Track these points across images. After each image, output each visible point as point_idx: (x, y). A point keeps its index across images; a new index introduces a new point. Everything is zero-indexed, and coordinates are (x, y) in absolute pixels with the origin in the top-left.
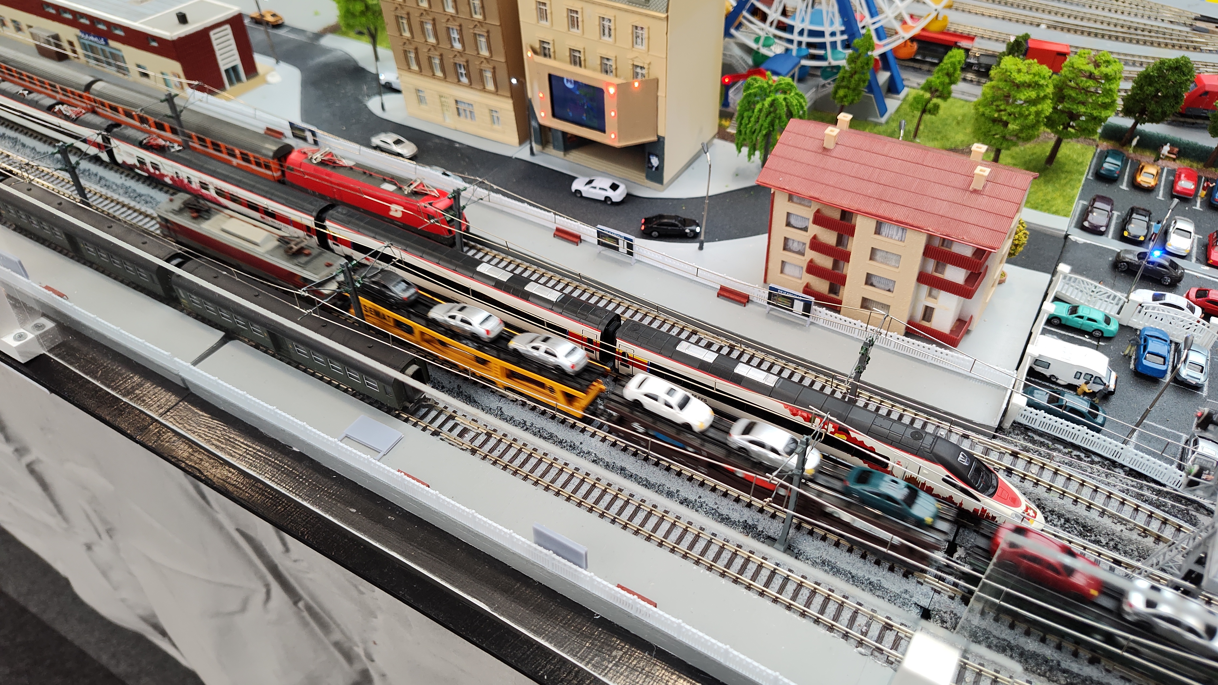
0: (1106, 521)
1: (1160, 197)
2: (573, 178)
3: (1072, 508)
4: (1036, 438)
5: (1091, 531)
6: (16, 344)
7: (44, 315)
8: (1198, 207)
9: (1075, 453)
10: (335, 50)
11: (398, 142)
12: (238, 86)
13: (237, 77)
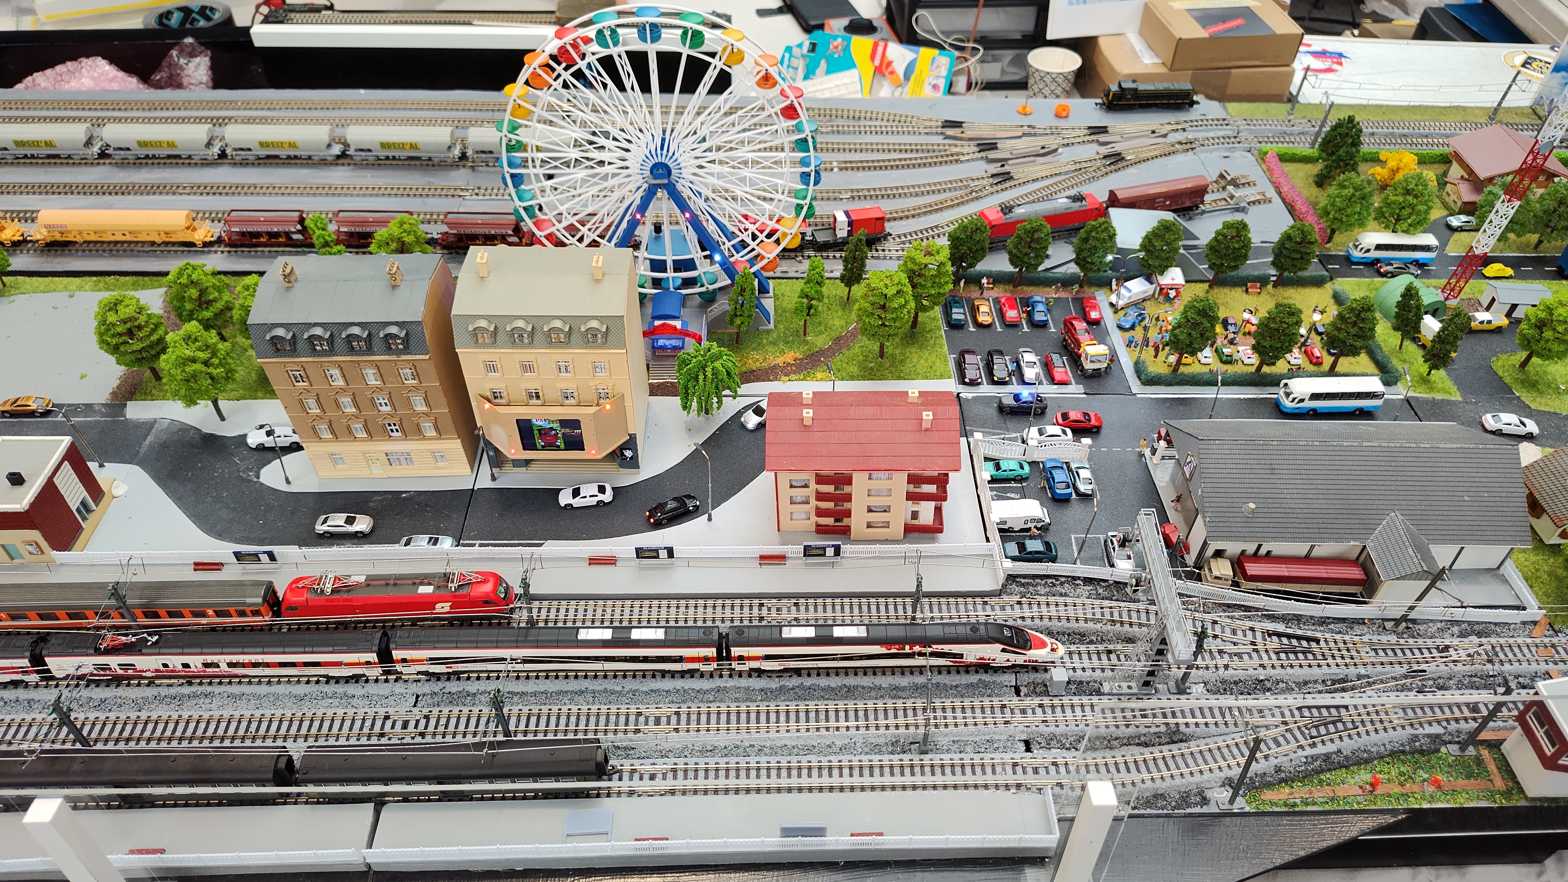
0: (1090, 625)
1: (999, 329)
2: (556, 492)
3: (1068, 625)
4: (1023, 581)
5: (1084, 636)
8: (1026, 329)
9: (1049, 581)
10: (155, 421)
11: (350, 521)
12: (91, 517)
13: (89, 511)
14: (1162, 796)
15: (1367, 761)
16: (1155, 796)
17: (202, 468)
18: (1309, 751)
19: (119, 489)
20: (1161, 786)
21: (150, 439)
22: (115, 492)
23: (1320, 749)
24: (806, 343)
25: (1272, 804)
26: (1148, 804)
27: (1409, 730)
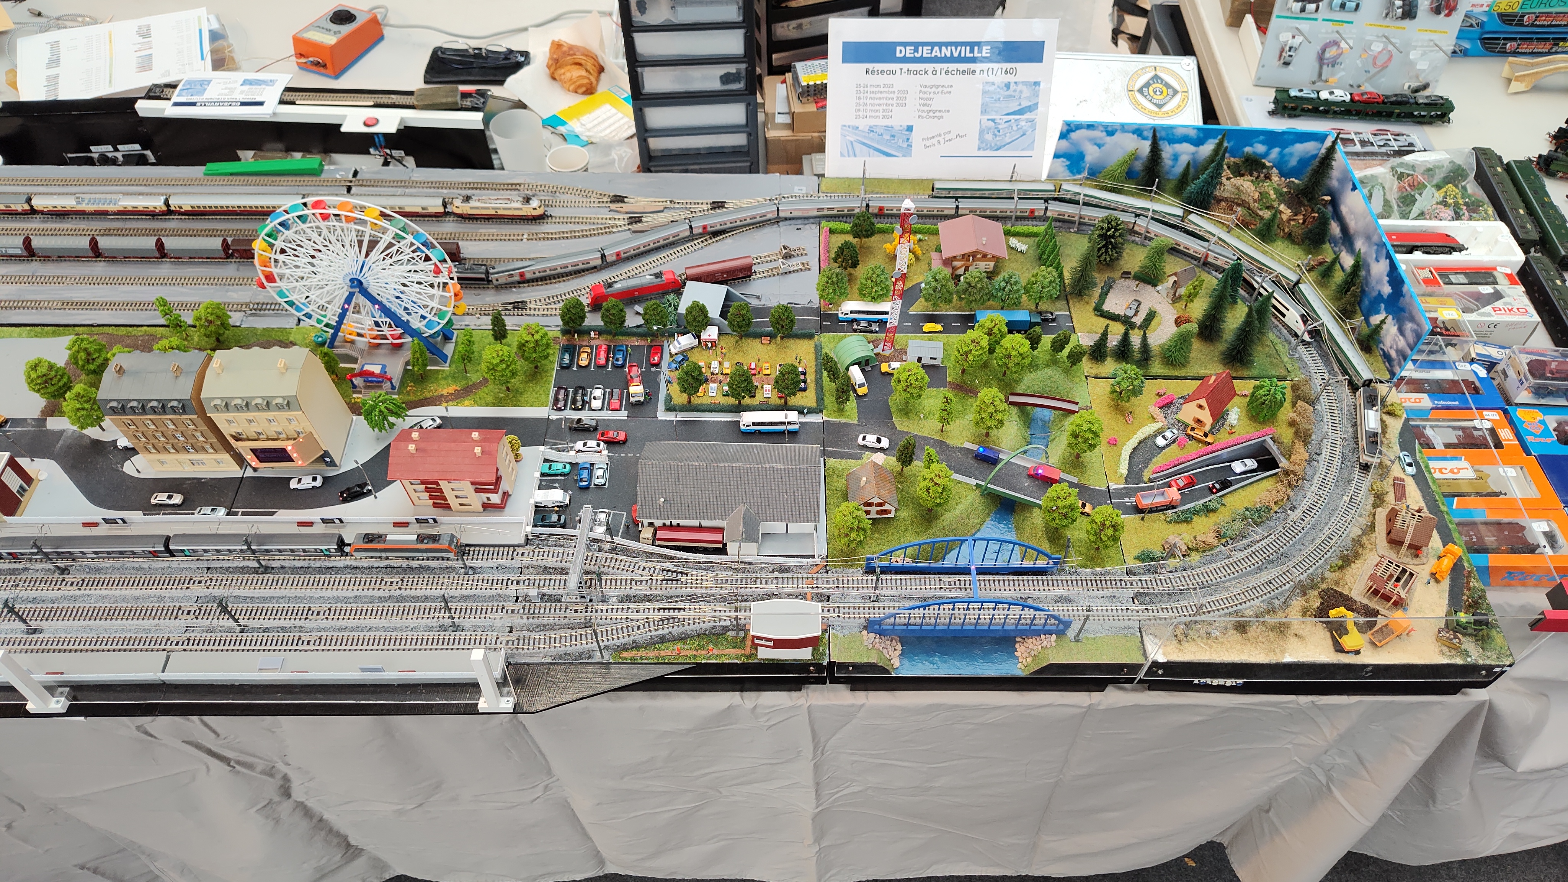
2: (289, 479)
4: (539, 538)
6: (59, 706)
7: (60, 686)
8: (610, 368)
9: (558, 537)
10: (64, 431)
11: (170, 497)
12: (26, 494)
13: (25, 490)
14: (569, 654)
15: (682, 639)
16: (565, 654)
17: (91, 462)
18: (653, 633)
19: (43, 476)
20: (569, 649)
21: (61, 442)
22: (40, 478)
23: (660, 632)
24: (466, 378)
25: (625, 659)
26: (561, 658)
27: (712, 624)
